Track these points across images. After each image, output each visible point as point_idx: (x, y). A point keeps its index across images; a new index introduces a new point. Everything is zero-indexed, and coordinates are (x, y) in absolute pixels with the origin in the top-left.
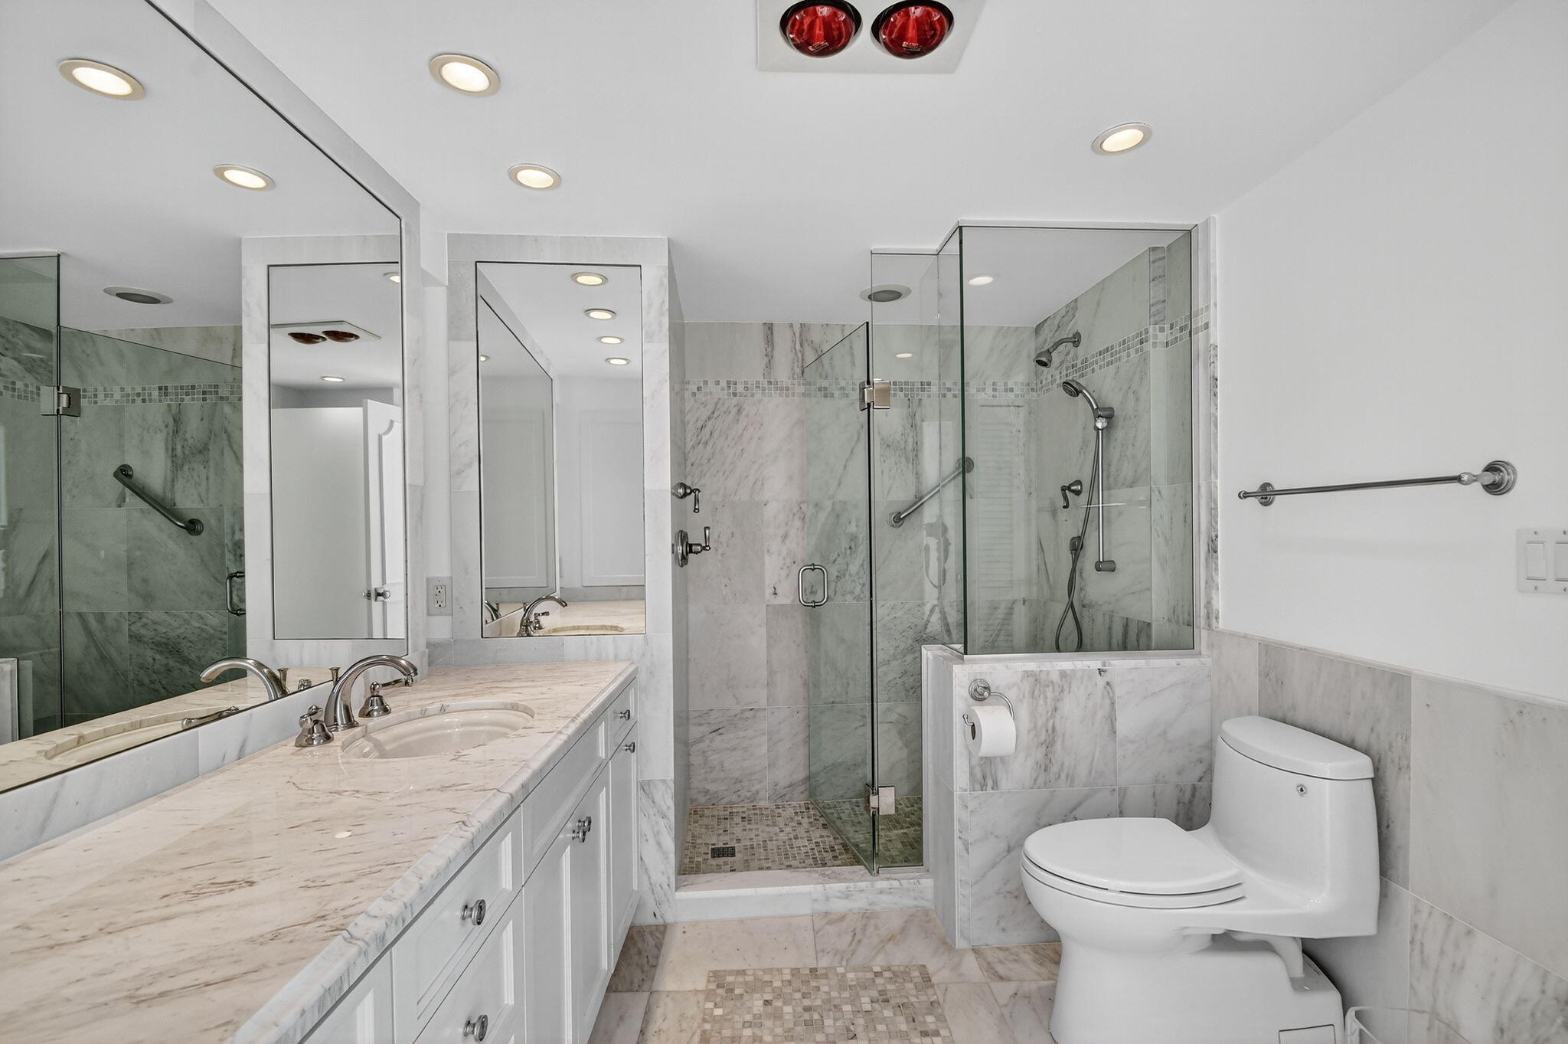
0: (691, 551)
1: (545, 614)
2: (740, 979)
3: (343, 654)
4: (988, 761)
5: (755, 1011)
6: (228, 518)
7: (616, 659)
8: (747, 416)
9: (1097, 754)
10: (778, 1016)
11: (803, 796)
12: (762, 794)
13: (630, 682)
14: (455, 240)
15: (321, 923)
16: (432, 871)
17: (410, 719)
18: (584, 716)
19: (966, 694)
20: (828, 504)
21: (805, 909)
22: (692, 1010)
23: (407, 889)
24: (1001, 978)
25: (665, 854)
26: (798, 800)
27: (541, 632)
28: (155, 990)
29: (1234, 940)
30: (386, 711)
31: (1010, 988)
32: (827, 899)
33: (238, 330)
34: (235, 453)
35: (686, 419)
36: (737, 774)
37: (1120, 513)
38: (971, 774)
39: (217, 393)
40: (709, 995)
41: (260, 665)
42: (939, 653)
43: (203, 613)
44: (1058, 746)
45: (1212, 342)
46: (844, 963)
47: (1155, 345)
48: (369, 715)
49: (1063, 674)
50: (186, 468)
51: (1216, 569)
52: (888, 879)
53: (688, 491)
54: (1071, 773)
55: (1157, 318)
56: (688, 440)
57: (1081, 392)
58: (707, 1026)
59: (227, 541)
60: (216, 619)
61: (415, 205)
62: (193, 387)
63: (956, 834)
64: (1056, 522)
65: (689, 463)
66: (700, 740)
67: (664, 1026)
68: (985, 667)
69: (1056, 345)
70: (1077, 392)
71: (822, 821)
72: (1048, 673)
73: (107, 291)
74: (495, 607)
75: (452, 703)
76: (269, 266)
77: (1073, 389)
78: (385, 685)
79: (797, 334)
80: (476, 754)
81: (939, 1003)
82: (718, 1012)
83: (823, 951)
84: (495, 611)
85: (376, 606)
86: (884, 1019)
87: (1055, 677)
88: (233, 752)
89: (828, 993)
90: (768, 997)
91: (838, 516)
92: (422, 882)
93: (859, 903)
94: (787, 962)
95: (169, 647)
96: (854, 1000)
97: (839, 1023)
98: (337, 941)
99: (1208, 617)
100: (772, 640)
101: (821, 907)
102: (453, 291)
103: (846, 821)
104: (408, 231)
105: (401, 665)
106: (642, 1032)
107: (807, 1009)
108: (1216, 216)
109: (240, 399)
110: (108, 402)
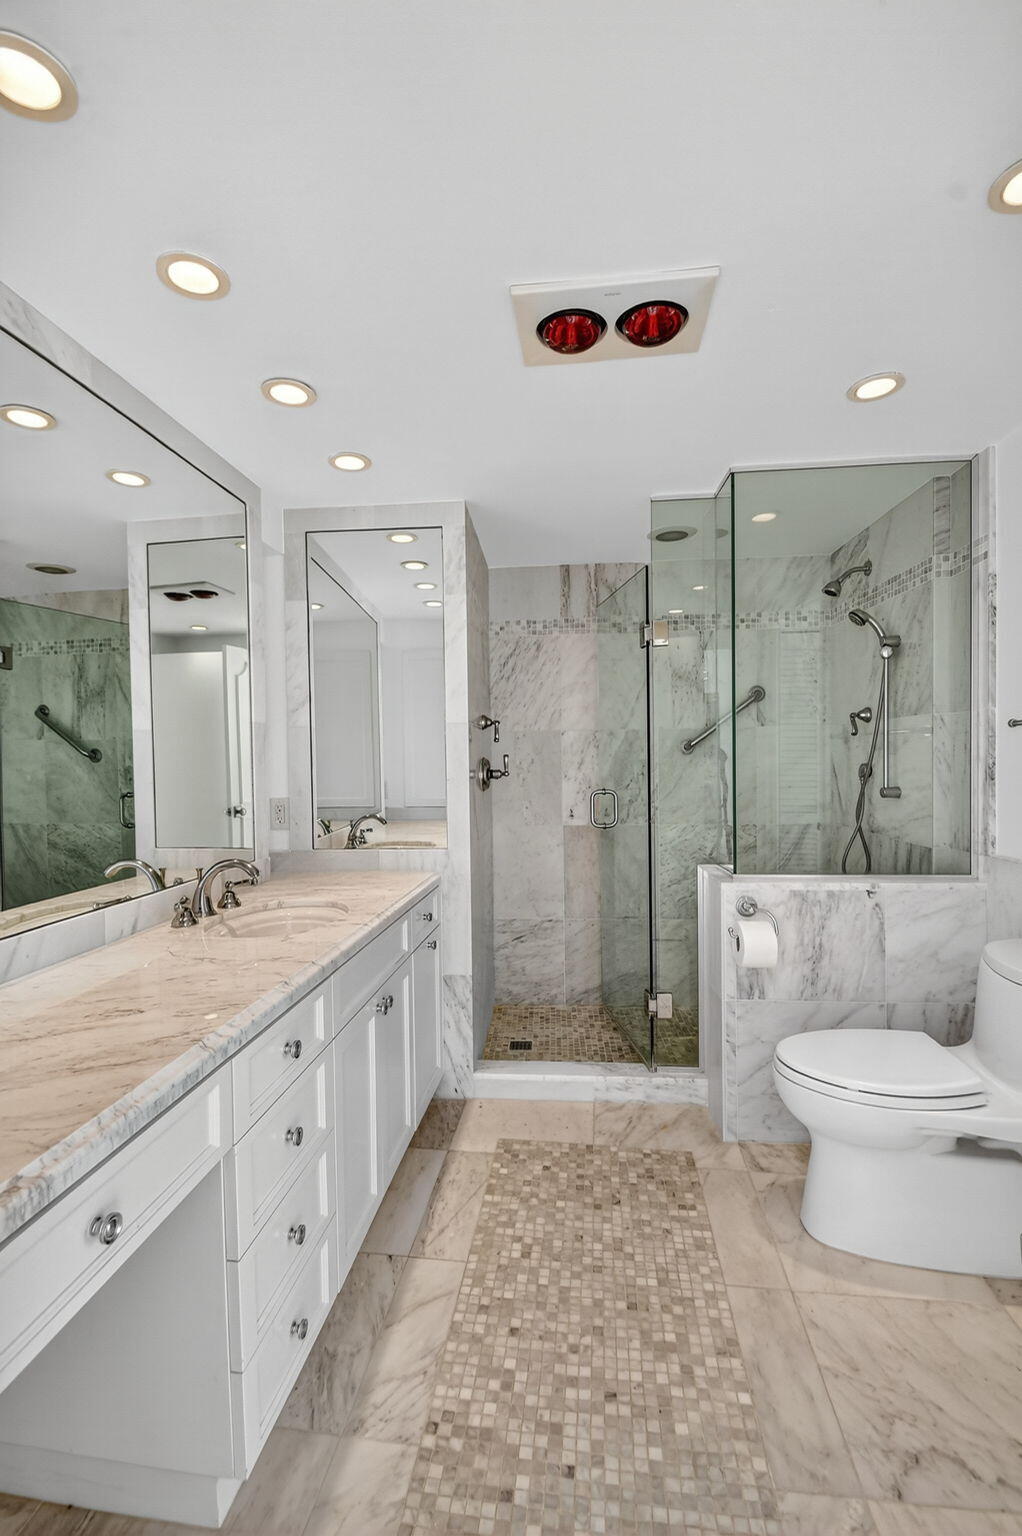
0: (492, 777)
1: (370, 830)
2: (525, 1147)
3: (207, 859)
4: (754, 971)
5: (535, 1173)
6: (119, 747)
7: (422, 870)
8: (546, 652)
9: (864, 972)
10: (554, 1179)
11: (597, 1002)
12: (560, 997)
13: (434, 888)
14: (289, 514)
15: (186, 1036)
16: (262, 1012)
17: (255, 911)
18: (388, 913)
19: (733, 909)
20: (621, 734)
21: (588, 1096)
22: (482, 1168)
23: (243, 1020)
24: (762, 1169)
25: (465, 1039)
26: (594, 1004)
27: (365, 846)
28: (85, 1066)
29: (979, 1146)
30: (238, 904)
31: (768, 1178)
32: (608, 1089)
33: (125, 592)
34: (125, 696)
35: (491, 656)
36: (536, 979)
37: (905, 742)
38: (739, 984)
39: (110, 645)
40: (497, 1157)
41: (147, 866)
42: (716, 873)
43: (102, 826)
44: (825, 962)
45: (990, 571)
46: (618, 1144)
47: (939, 574)
48: (225, 907)
49: (831, 894)
50: (88, 707)
51: (994, 796)
52: (664, 1076)
53: (489, 723)
54: (838, 988)
55: (941, 547)
56: (492, 674)
57: (868, 621)
58: (494, 1181)
59: (120, 767)
60: (113, 831)
61: (255, 490)
62: (93, 641)
63: (724, 1037)
64: (849, 749)
65: (492, 696)
66: (504, 946)
67: (458, 1177)
68: (752, 886)
69: (847, 575)
70: (863, 622)
71: (613, 1025)
72: (815, 893)
73: (29, 566)
74: (327, 823)
75: (287, 900)
76: (148, 544)
77: (860, 619)
78: (236, 884)
79: (592, 574)
80: (301, 938)
81: (700, 1185)
82: (504, 1171)
83: (600, 1132)
84: (327, 827)
85: (236, 821)
86: (647, 1191)
87: (822, 896)
88: (128, 929)
89: (600, 1166)
90: (547, 1164)
91: (631, 744)
92: (254, 1018)
93: (637, 1095)
94: (567, 1137)
95: (76, 853)
96: (622, 1173)
97: (607, 1191)
98: (194, 1049)
99: (985, 843)
100: (569, 859)
101: (603, 1096)
102: (288, 559)
103: (636, 1027)
104: (251, 513)
105: (248, 868)
106: (439, 1180)
107: (580, 1177)
108: (996, 445)
109: (128, 649)
110: (29, 654)
